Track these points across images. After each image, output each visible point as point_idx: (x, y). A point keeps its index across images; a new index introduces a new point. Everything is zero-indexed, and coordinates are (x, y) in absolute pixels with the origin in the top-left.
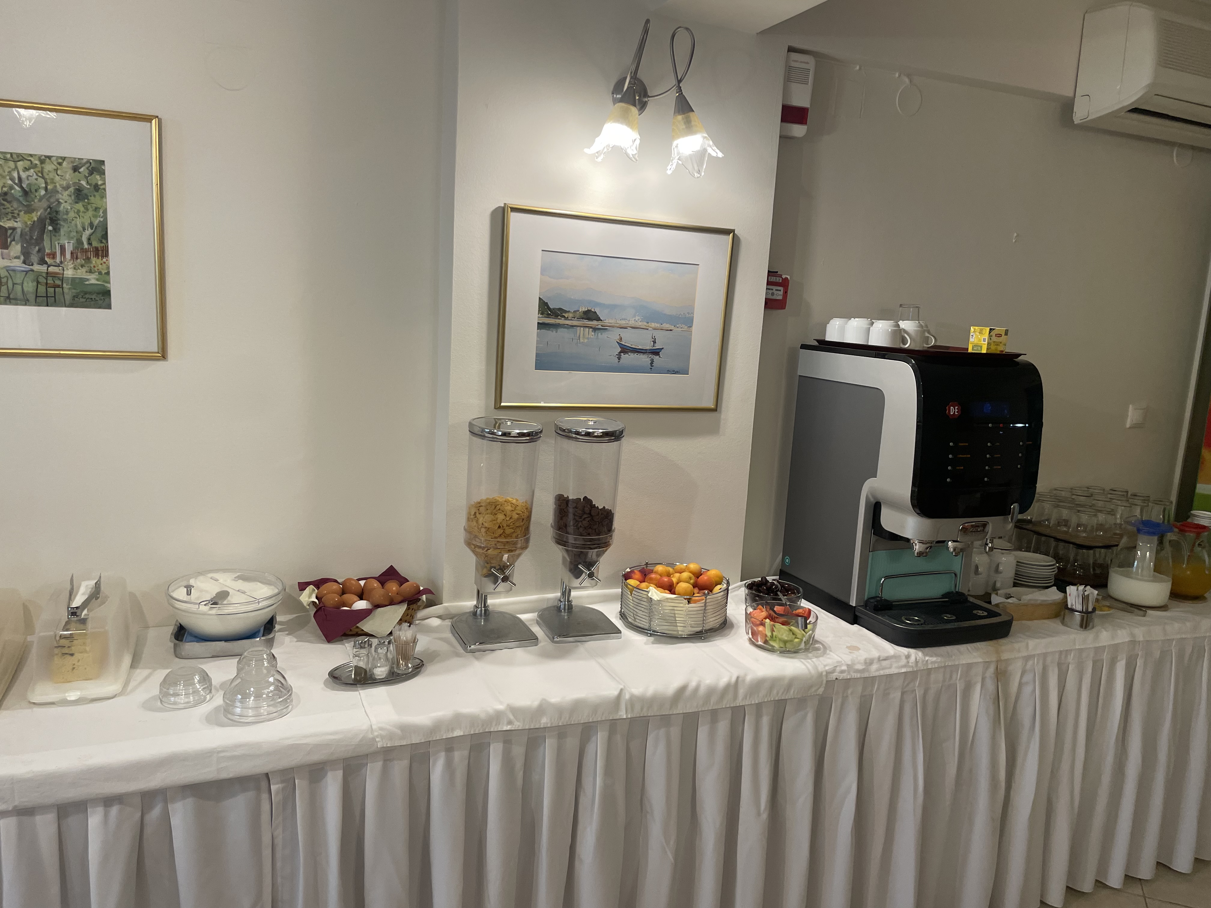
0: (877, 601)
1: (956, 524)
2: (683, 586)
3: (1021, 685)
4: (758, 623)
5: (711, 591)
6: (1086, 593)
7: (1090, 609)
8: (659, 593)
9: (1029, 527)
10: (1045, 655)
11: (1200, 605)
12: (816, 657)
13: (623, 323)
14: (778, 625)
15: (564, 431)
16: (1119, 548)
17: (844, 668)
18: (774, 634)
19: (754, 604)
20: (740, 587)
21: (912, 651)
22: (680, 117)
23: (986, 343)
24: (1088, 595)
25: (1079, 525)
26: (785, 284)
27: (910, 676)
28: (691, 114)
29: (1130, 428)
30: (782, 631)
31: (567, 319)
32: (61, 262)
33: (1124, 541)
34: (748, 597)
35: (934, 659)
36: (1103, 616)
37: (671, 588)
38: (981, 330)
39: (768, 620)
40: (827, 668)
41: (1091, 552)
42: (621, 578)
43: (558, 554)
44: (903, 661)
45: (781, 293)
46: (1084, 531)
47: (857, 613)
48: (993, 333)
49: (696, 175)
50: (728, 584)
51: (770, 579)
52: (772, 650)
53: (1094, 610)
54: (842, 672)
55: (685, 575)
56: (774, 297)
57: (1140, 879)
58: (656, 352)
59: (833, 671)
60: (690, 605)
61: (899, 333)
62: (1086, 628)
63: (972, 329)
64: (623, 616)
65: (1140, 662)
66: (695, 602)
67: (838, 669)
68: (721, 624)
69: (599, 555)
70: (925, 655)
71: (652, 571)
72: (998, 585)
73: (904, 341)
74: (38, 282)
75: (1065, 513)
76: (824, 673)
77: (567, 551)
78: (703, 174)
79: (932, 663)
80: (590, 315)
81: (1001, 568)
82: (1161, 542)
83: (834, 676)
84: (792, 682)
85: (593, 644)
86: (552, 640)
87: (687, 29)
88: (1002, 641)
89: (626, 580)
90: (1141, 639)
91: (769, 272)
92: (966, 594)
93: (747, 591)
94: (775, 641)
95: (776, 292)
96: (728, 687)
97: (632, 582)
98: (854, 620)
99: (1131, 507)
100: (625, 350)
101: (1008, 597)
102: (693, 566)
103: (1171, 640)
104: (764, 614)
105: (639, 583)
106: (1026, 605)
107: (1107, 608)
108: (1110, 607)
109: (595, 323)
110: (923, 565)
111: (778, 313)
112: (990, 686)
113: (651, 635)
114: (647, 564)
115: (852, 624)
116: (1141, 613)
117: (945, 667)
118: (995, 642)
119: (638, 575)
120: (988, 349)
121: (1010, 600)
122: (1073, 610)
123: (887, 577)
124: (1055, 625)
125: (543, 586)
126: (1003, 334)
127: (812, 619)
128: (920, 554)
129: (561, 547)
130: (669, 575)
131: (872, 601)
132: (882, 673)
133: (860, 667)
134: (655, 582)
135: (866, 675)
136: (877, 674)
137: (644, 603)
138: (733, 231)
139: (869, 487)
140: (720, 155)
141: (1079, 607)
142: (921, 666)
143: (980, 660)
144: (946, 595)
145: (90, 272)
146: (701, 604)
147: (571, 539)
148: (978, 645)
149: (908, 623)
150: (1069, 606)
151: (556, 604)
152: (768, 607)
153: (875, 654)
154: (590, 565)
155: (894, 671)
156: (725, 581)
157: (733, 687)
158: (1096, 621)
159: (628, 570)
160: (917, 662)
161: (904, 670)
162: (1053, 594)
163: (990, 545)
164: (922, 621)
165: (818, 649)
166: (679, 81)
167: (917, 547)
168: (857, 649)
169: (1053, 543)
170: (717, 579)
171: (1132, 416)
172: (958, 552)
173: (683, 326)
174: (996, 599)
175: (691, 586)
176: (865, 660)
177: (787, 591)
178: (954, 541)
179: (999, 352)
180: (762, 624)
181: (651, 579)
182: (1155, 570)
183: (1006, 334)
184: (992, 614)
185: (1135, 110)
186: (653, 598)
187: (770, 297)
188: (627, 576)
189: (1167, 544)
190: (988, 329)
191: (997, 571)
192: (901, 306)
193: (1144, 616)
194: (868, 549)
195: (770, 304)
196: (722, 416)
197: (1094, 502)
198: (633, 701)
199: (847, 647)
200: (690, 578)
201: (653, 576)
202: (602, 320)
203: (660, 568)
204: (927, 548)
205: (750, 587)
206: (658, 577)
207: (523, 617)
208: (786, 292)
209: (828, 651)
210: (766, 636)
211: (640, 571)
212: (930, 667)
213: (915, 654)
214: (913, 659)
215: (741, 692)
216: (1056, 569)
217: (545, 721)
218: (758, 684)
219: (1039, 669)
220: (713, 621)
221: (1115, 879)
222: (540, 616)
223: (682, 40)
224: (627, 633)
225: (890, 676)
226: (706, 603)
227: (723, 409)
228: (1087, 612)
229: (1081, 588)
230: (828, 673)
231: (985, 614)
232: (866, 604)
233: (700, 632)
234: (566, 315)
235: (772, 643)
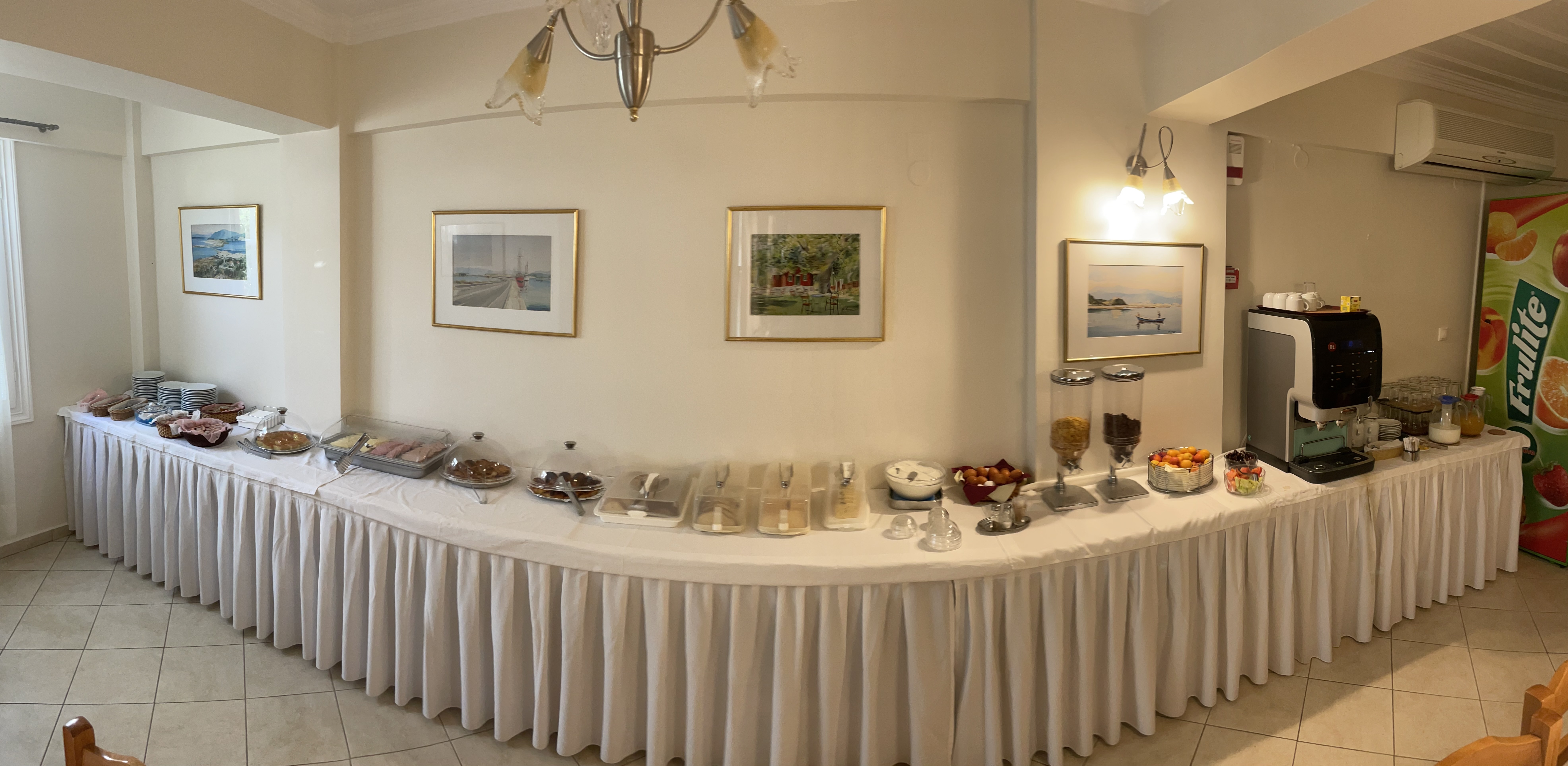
0: (1300, 458)
1: (1340, 410)
2: (1186, 462)
3: (1381, 496)
4: (1231, 479)
5: (1203, 463)
6: (1413, 441)
7: (1416, 450)
8: (1171, 467)
9: (1388, 403)
10: (1393, 479)
11: (1477, 439)
12: (1265, 496)
13: (1140, 305)
14: (1243, 480)
15: (1107, 375)
16: (1433, 412)
17: (1281, 500)
18: (1241, 485)
19: (1230, 468)
20: (1222, 457)
21: (1319, 485)
22: (1167, 181)
23: (1349, 305)
24: (1414, 442)
25: (1413, 400)
26: (1236, 273)
27: (1320, 499)
28: (1173, 179)
29: (1440, 341)
30: (1245, 483)
31: (1105, 305)
32: (838, 291)
33: (1435, 409)
34: (1227, 464)
35: (1332, 488)
36: (1425, 452)
37: (1178, 464)
38: (1346, 298)
39: (1236, 478)
40: (1271, 502)
41: (1420, 415)
42: (1147, 460)
43: (1108, 448)
44: (1315, 492)
45: (1235, 279)
46: (1416, 404)
47: (1290, 467)
48: (1353, 300)
49: (1179, 214)
50: (1213, 457)
51: (1239, 450)
52: (1240, 495)
53: (1419, 449)
54: (1280, 502)
55: (1187, 455)
56: (1231, 282)
57: (1458, 597)
58: (1161, 321)
59: (1275, 503)
60: (1191, 473)
61: (1302, 302)
62: (1415, 460)
63: (1342, 297)
64: (1150, 482)
65: (1445, 476)
66: (1194, 471)
67: (1278, 501)
68: (1210, 482)
69: (1133, 448)
70: (1327, 486)
71: (1166, 454)
72: (1370, 440)
73: (1305, 307)
74: (827, 303)
75: (1406, 394)
76: (1270, 505)
77: (1113, 447)
78: (1182, 213)
79: (1332, 490)
80: (1119, 302)
81: (1370, 430)
82: (1454, 408)
83: (1275, 506)
84: (1251, 513)
85: (1132, 502)
86: (1107, 501)
87: (1168, 128)
88: (1369, 473)
89: (1150, 461)
90: (1445, 463)
91: (1227, 267)
92: (1351, 448)
93: (1226, 460)
94: (1241, 489)
95: (1232, 279)
96: (1214, 520)
97: (1154, 462)
98: (1288, 470)
99: (1439, 388)
100: (1142, 321)
101: (1373, 447)
102: (1191, 449)
103: (1460, 462)
104: (1235, 473)
105: (1158, 462)
106: (1382, 451)
107: (1426, 448)
108: (1428, 447)
109: (1122, 306)
110: (1325, 434)
111: (1233, 291)
112: (1365, 500)
113: (1168, 493)
114: (1163, 449)
115: (1287, 473)
116: (1445, 448)
117: (1338, 492)
118: (1365, 474)
119: (1157, 457)
120: (1350, 309)
121: (1374, 449)
122: (1408, 451)
123: (1305, 444)
124: (1399, 460)
125: (1098, 467)
126: (1358, 299)
127: (1262, 473)
128: (1321, 429)
129: (1109, 445)
130: (1176, 455)
131: (1297, 458)
132: (1303, 500)
133: (1290, 498)
134: (1168, 461)
135: (1294, 502)
136: (1299, 501)
137: (1163, 474)
138: (1202, 245)
139: (1291, 393)
140: (1192, 203)
141: (1410, 449)
142: (1324, 493)
143: (1358, 486)
144: (1339, 450)
145: (850, 295)
146: (1197, 472)
147: (1116, 440)
148: (1356, 477)
149: (1318, 469)
150: (1406, 449)
151: (1108, 478)
152: (1237, 469)
153: (1299, 490)
154: (1128, 454)
155: (1309, 498)
156: (1211, 456)
157: (1218, 519)
158: (1421, 455)
159: (1152, 454)
160: (1322, 491)
161: (1315, 497)
162: (1397, 443)
163: (1360, 420)
164: (1325, 467)
165: (1266, 491)
166: (1165, 159)
167: (1319, 426)
168: (1289, 488)
169: (1401, 412)
170: (1207, 455)
171: (1441, 334)
172: (1341, 426)
173: (1176, 304)
174: (1367, 449)
175: (1190, 462)
176: (1293, 494)
177: (1249, 457)
178: (1339, 420)
179: (1356, 311)
180: (1234, 480)
181: (1166, 459)
182: (1452, 423)
183: (1360, 300)
184: (1364, 458)
185: (1427, 163)
186: (1168, 471)
187: (1228, 282)
188: (1151, 459)
189: (1457, 408)
190: (1350, 298)
191: (1369, 432)
192: (1305, 283)
193: (1447, 450)
194: (1293, 428)
195: (1228, 286)
196: (1204, 356)
197: (1421, 386)
198: (1160, 534)
199: (1284, 487)
200: (1190, 457)
201: (1167, 457)
202: (1126, 304)
203: (1170, 452)
204: (1324, 426)
205: (1227, 457)
206: (1170, 457)
207: (1086, 488)
208: (1237, 278)
209: (1272, 491)
210: (1236, 487)
211: (1158, 454)
212: (1330, 493)
213: (1321, 487)
214: (1320, 490)
215: (1223, 521)
216: (1401, 427)
217: (1107, 551)
218: (1232, 516)
219: (1390, 486)
220: (1205, 481)
221: (1443, 599)
222: (1098, 486)
223: (1166, 137)
224: (1153, 493)
225: (1308, 501)
226: (1200, 471)
227: (1204, 352)
228: (1415, 452)
229: (1411, 438)
230: (1272, 504)
231: (1360, 459)
232: (1294, 461)
233: (1198, 488)
234: (1104, 303)
235: (1239, 490)
